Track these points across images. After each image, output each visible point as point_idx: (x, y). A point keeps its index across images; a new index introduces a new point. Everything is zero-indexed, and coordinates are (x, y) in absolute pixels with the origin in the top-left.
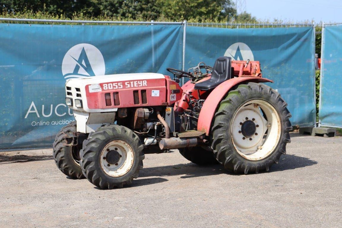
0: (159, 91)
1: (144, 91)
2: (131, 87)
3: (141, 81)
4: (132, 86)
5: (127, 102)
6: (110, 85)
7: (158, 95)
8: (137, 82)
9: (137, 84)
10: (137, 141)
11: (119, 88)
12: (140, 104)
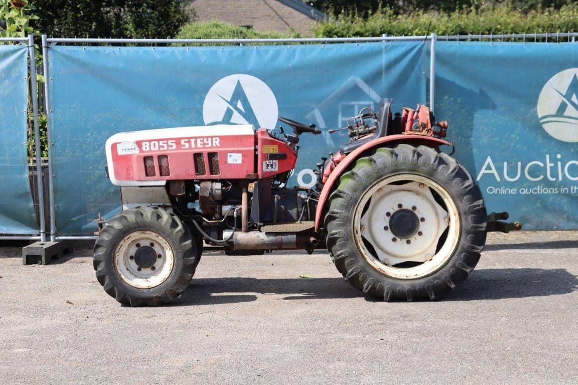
0: (240, 155)
1: (211, 155)
2: (190, 147)
3: (210, 139)
4: (193, 146)
5: (182, 170)
6: (154, 144)
7: (239, 161)
8: (202, 139)
9: (202, 143)
10: (180, 234)
11: (170, 148)
12: (207, 175)
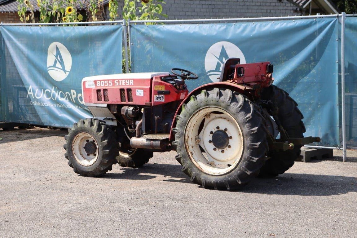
0: (143, 91)
1: (129, 90)
3: (128, 80)
4: (120, 84)
5: (115, 99)
6: (102, 83)
7: (142, 95)
8: (125, 80)
9: (125, 83)
11: (109, 85)
12: (126, 102)
